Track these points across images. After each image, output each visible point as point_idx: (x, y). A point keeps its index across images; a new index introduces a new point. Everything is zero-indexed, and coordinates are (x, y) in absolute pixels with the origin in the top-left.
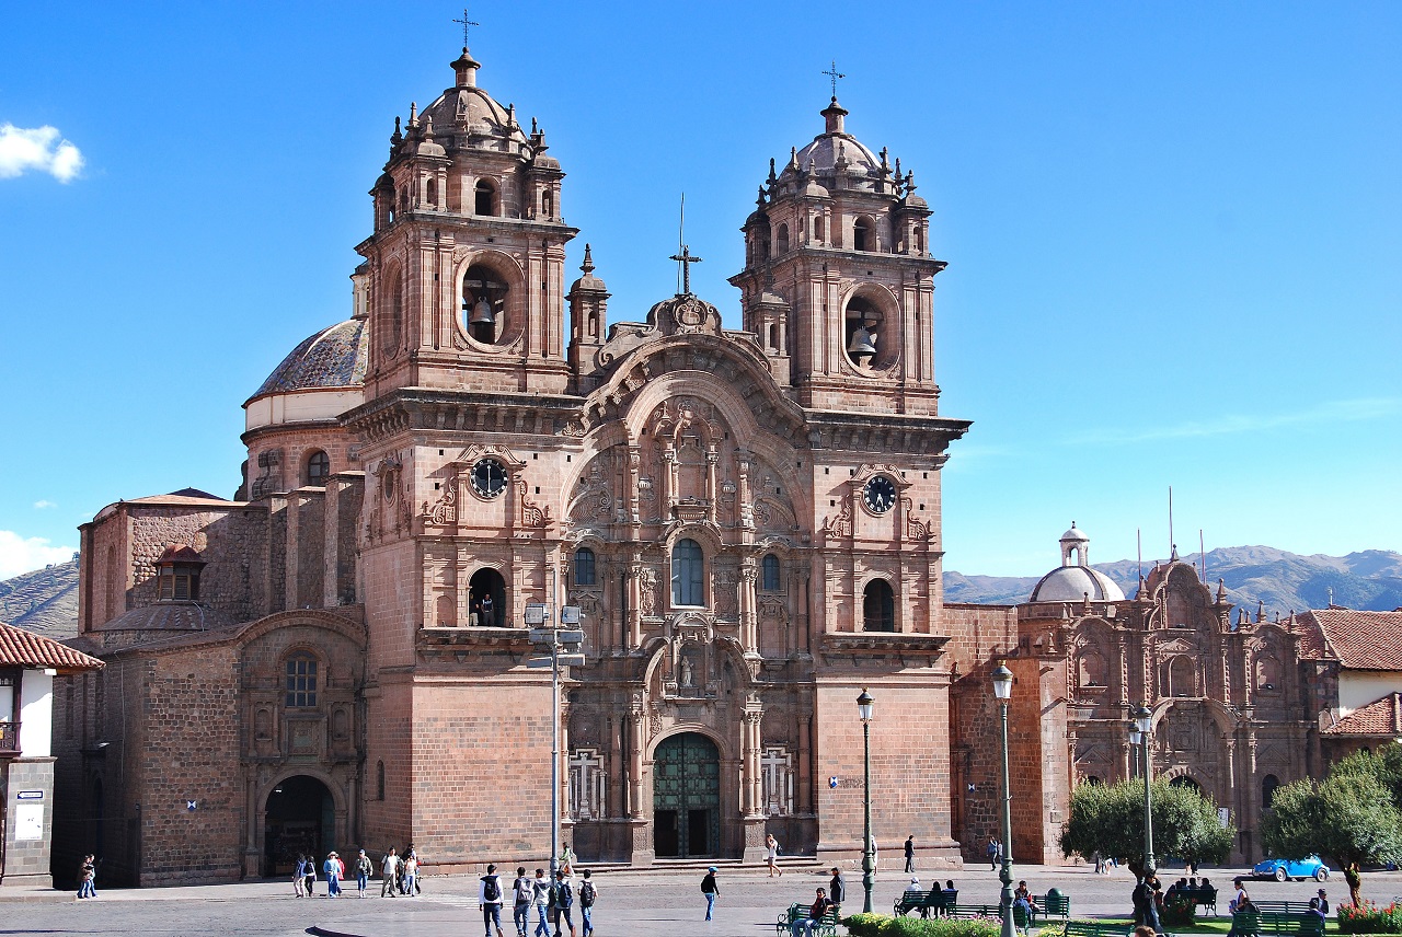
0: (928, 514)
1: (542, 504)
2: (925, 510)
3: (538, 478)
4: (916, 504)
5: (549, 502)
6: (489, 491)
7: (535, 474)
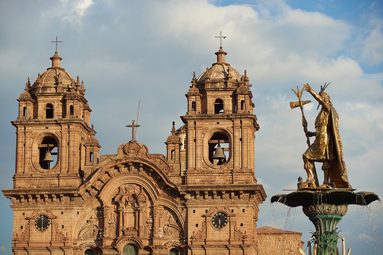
0: (245, 228)
1: (64, 232)
2: (243, 226)
3: (63, 222)
4: (239, 223)
5: (68, 231)
6: (42, 228)
7: (62, 220)
